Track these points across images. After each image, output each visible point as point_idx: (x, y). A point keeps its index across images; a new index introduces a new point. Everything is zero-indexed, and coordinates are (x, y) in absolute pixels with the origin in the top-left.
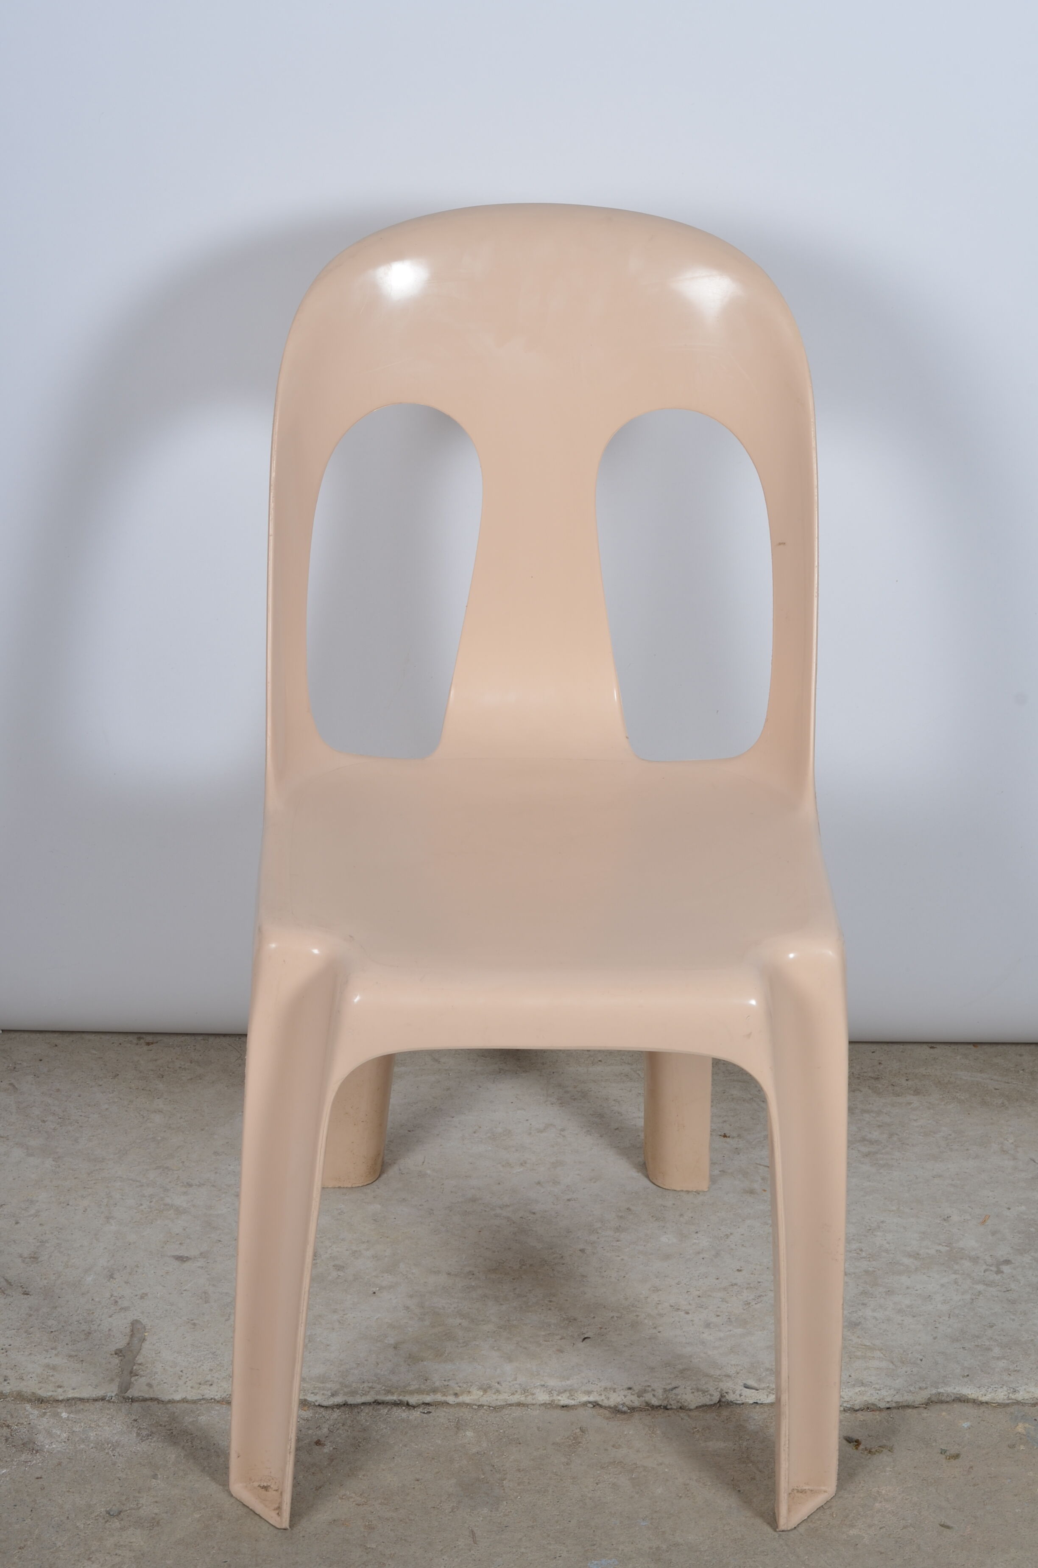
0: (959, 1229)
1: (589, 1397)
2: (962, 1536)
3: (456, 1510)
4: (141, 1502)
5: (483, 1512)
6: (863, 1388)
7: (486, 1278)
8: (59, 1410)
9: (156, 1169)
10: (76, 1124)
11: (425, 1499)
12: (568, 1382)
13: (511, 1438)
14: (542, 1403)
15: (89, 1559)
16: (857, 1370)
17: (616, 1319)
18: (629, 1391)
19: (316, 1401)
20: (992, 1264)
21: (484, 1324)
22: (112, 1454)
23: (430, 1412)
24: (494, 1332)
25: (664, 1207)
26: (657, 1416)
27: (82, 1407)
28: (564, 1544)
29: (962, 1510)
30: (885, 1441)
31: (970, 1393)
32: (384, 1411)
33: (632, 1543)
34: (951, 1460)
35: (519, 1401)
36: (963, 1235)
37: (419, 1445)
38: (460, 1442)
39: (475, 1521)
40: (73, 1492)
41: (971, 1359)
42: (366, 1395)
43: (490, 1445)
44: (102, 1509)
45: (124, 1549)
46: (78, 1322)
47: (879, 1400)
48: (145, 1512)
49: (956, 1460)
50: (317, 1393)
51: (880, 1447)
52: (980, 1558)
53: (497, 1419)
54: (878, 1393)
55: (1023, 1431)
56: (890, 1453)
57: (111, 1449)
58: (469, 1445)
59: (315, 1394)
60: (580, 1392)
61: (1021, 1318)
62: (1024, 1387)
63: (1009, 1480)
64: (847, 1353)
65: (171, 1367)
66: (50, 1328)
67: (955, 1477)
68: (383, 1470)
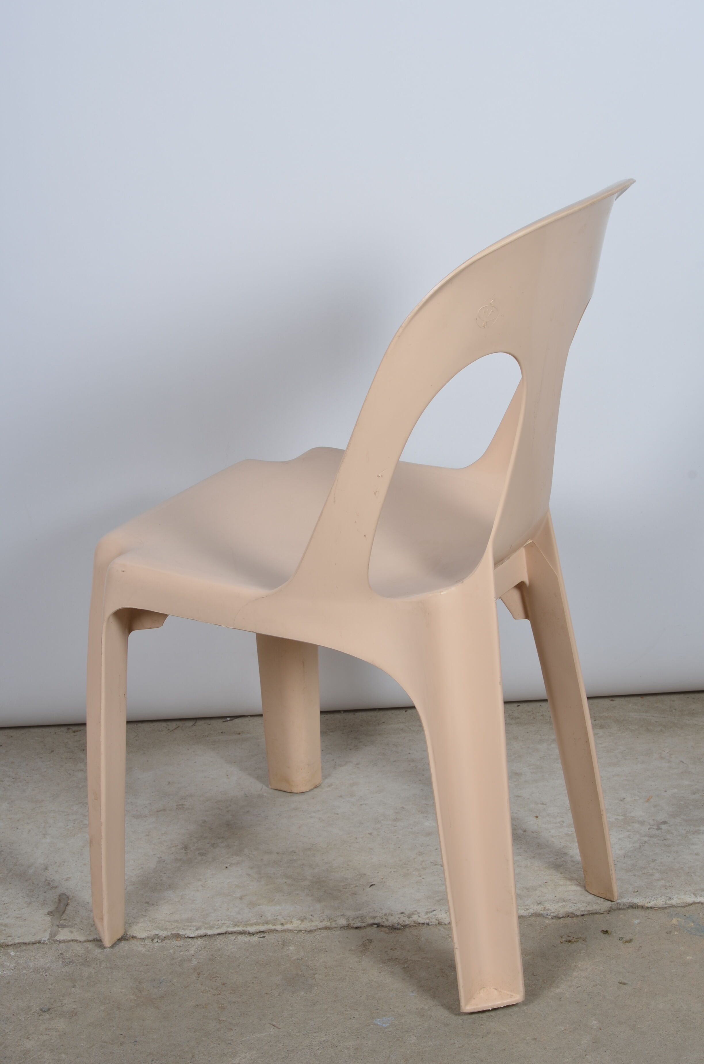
0: (631, 805)
1: (374, 920)
2: (634, 988)
3: (282, 994)
4: (64, 1003)
5: (300, 994)
6: (564, 903)
7: (304, 854)
8: (9, 951)
9: (78, 804)
10: (24, 781)
11: (260, 989)
12: (360, 912)
13: (320, 949)
14: (342, 926)
15: (28, 1038)
16: (560, 893)
17: (393, 872)
18: (402, 915)
19: (186, 934)
20: (654, 825)
21: (302, 881)
22: (45, 975)
23: (264, 937)
24: (309, 885)
25: (427, 805)
26: (421, 929)
27: (24, 948)
28: (357, 1010)
29: (634, 973)
30: (580, 935)
31: (639, 902)
32: (232, 937)
33: (404, 1007)
34: (626, 944)
35: (326, 926)
36: (633, 809)
37: (257, 957)
38: (285, 953)
39: (295, 1000)
40: (18, 999)
41: (639, 881)
42: (220, 928)
43: (306, 954)
44: (37, 1008)
45: (52, 1031)
46: (23, 897)
47: (576, 910)
48: (67, 1008)
49: (630, 943)
50: (186, 929)
51: (577, 938)
52: (647, 1001)
53: (311, 938)
54: (575, 906)
55: (676, 923)
56: (584, 942)
57: (44, 972)
58: (291, 955)
59: (185, 930)
60: (368, 917)
61: (674, 855)
62: (677, 896)
63: (667, 953)
64: (553, 883)
65: (86, 920)
66: (3, 901)
67: (629, 954)
68: (232, 973)
